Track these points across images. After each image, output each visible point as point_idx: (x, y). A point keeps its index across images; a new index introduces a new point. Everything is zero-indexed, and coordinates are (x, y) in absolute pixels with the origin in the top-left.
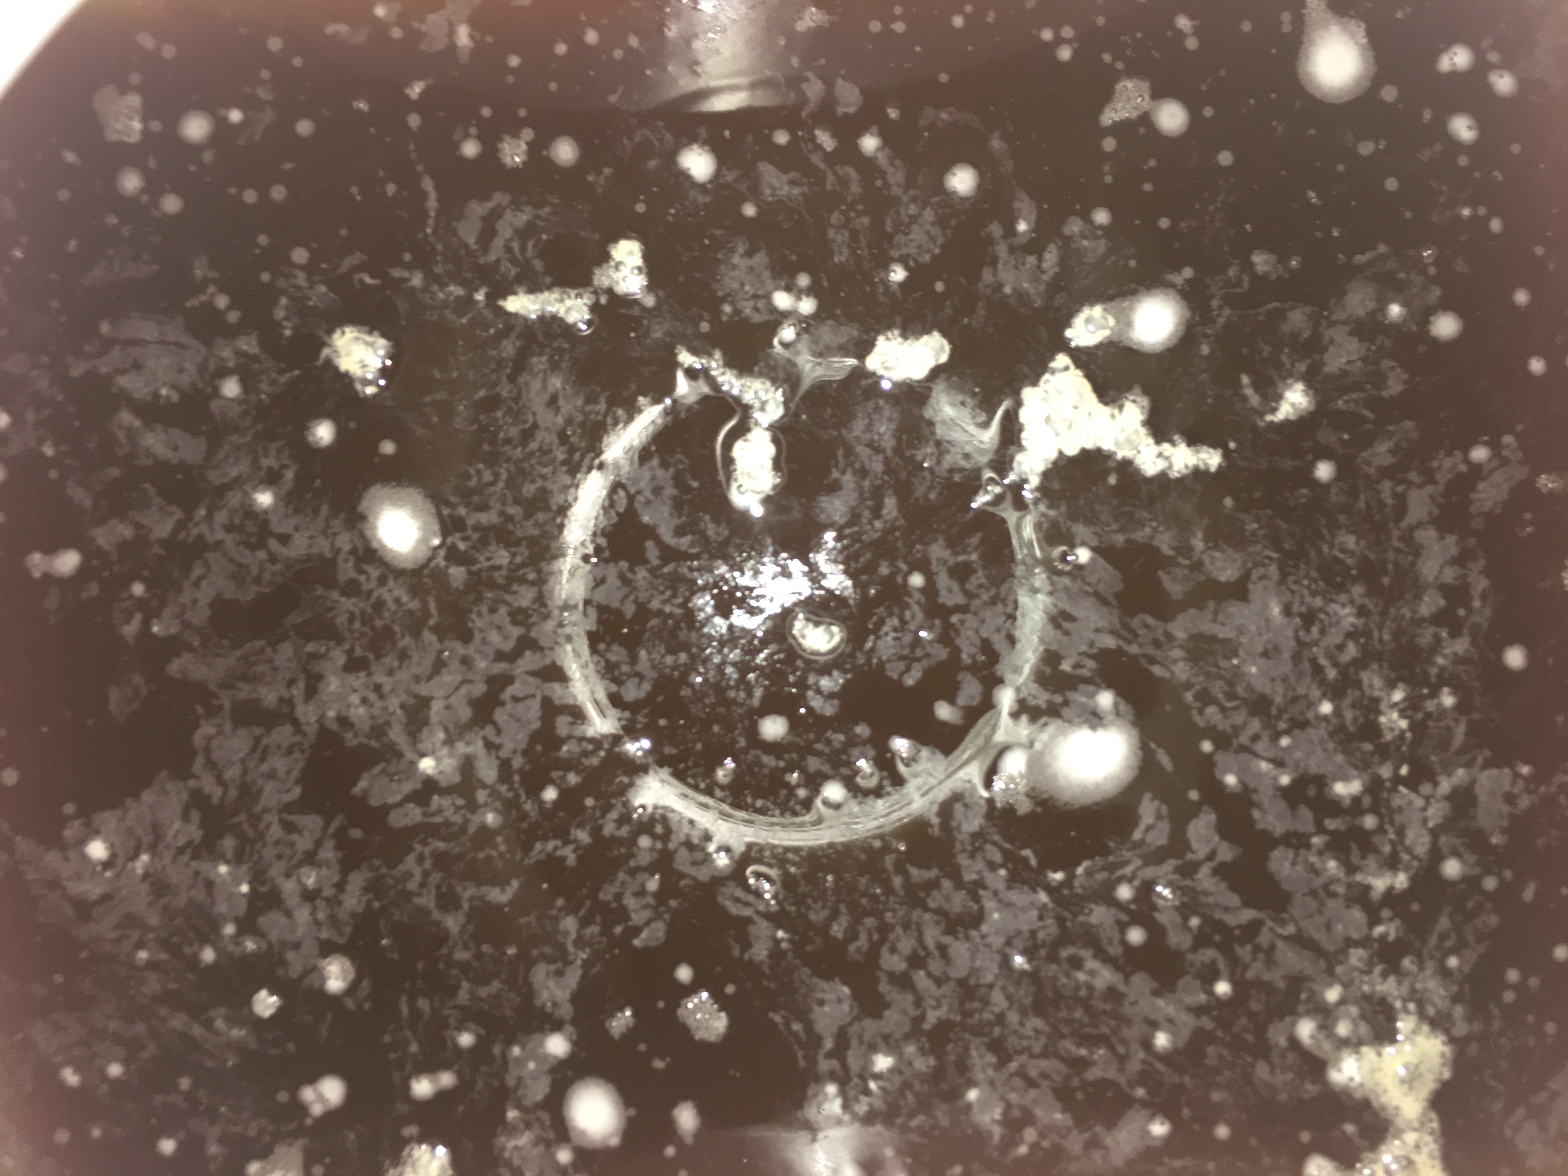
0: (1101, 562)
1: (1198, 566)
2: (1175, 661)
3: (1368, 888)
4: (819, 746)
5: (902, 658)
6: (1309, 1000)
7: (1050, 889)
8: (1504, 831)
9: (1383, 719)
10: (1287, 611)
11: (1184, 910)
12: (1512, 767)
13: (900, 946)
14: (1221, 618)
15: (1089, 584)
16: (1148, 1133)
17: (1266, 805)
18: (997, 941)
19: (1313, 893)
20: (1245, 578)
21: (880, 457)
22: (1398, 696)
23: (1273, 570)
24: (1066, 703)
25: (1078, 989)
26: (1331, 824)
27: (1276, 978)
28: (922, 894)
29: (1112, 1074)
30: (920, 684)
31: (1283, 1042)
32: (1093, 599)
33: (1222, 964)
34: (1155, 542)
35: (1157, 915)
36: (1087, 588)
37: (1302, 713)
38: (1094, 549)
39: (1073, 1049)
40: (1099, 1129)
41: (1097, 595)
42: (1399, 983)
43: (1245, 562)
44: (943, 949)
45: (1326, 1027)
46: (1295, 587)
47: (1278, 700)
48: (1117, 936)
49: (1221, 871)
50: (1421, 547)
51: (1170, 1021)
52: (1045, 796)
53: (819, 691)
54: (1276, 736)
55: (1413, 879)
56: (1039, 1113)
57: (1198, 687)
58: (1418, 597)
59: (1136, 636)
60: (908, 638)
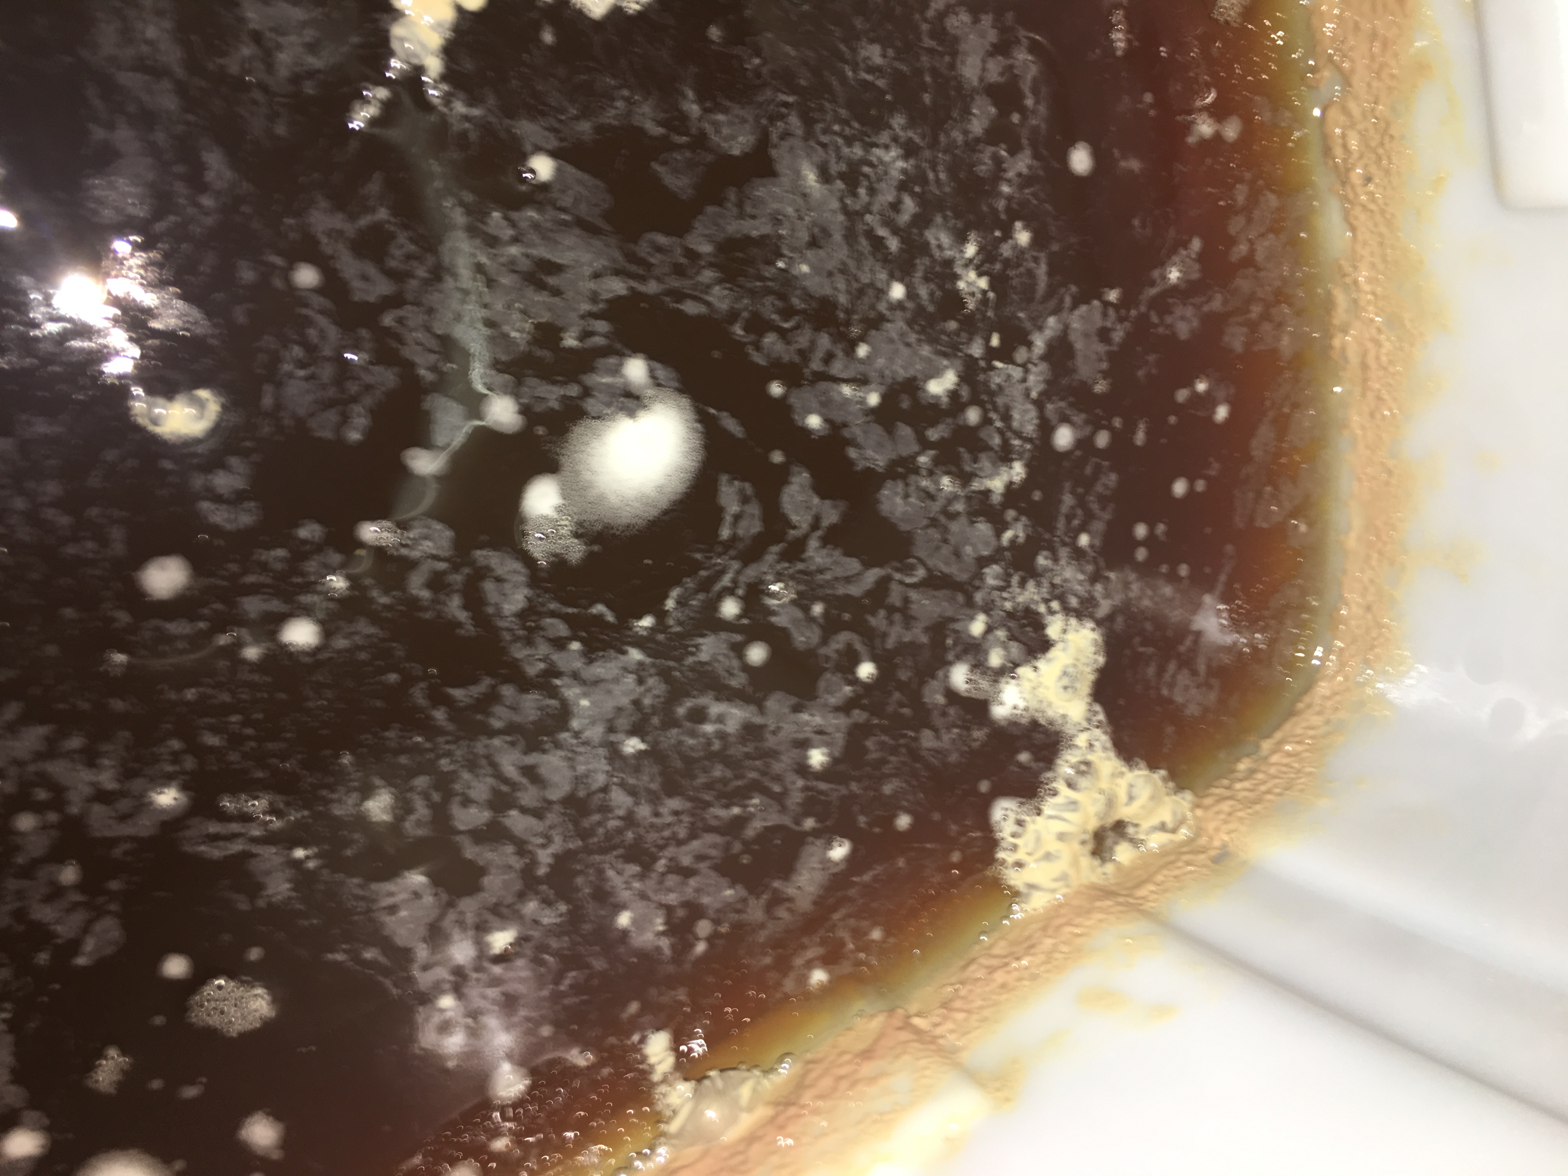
0: (570, 169)
1: (700, 141)
2: (709, 287)
3: (987, 493)
4: (250, 579)
5: (328, 404)
6: (955, 644)
7: (640, 643)
8: (1105, 374)
9: (961, 285)
10: (825, 176)
11: (802, 602)
12: (1099, 296)
13: (473, 794)
14: (749, 209)
15: (563, 210)
16: (829, 860)
17: (860, 439)
18: (596, 733)
19: (934, 523)
20: (763, 144)
21: (166, 84)
22: (971, 250)
23: (794, 121)
24: (587, 392)
25: (709, 743)
26: (933, 434)
27: (919, 635)
28: (479, 717)
29: (774, 819)
30: (370, 434)
31: (940, 699)
32: (577, 231)
33: (859, 646)
34: (637, 121)
35: (773, 619)
36: (564, 217)
37: (873, 307)
38: (553, 154)
39: (722, 813)
40: (776, 884)
41: (581, 224)
42: (1039, 585)
43: (757, 118)
44: (531, 773)
45: (979, 666)
46: (825, 139)
47: (843, 299)
48: (735, 663)
49: (832, 538)
50: (956, 40)
51: (820, 732)
52: (599, 527)
53: (218, 499)
54: (852, 345)
55: (1028, 466)
56: (705, 900)
57: (745, 314)
58: (966, 112)
59: (649, 266)
60: (327, 372)
